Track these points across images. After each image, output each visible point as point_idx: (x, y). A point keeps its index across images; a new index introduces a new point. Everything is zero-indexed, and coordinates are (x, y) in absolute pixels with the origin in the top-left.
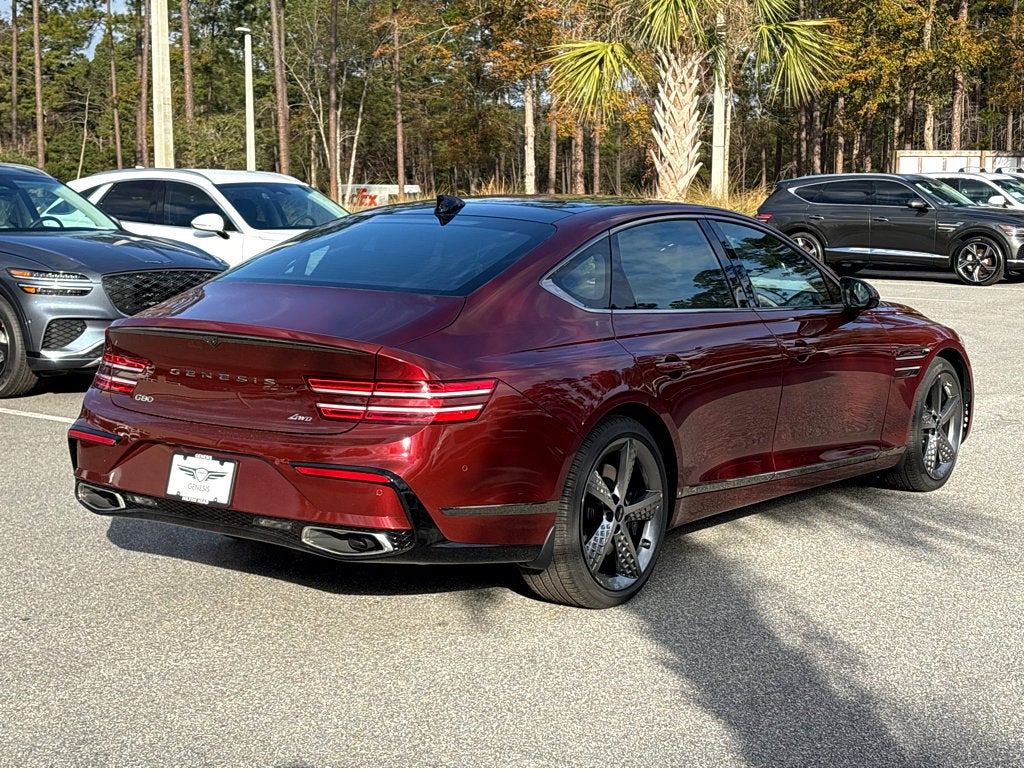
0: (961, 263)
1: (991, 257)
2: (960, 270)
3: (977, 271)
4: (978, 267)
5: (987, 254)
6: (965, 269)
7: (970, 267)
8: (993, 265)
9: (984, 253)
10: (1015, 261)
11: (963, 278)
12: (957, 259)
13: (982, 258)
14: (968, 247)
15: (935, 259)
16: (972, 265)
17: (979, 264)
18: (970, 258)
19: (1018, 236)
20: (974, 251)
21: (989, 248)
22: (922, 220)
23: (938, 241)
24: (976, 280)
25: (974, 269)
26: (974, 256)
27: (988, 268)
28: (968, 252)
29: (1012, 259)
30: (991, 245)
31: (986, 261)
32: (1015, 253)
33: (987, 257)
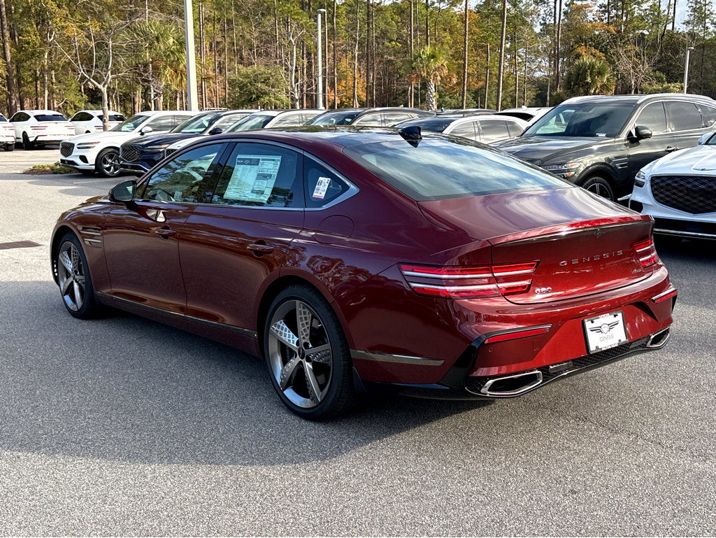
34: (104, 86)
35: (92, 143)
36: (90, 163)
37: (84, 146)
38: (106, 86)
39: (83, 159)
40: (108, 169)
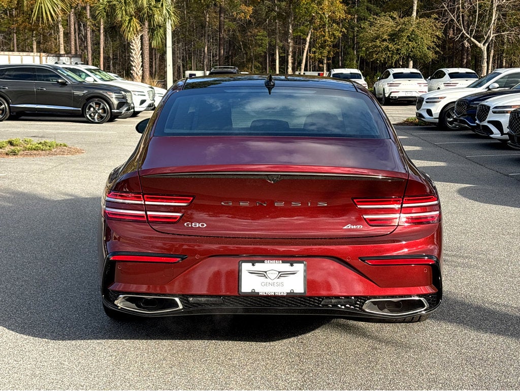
0: (88, 112)
1: (103, 109)
2: (88, 116)
3: (96, 117)
4: (97, 114)
5: (101, 107)
6: (90, 115)
7: (92, 114)
8: (105, 113)
9: (99, 107)
10: (116, 111)
11: (90, 120)
12: (85, 110)
13: (99, 110)
14: (91, 104)
15: (73, 110)
16: (94, 113)
17: (97, 112)
18: (92, 109)
19: (116, 98)
20: (94, 106)
21: (102, 105)
22: (64, 90)
23: (74, 100)
24: (97, 121)
25: (95, 115)
26: (94, 109)
27: (103, 115)
28: (91, 106)
29: (114, 109)
30: (103, 103)
31: (100, 111)
32: (115, 107)
33: (101, 109)
34: (484, 45)
35: (438, 98)
36: (434, 117)
37: (432, 101)
38: (487, 45)
39: (429, 112)
40: (451, 123)
